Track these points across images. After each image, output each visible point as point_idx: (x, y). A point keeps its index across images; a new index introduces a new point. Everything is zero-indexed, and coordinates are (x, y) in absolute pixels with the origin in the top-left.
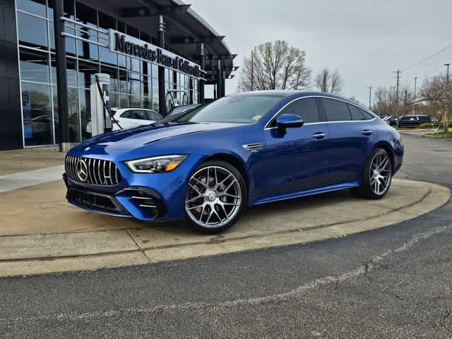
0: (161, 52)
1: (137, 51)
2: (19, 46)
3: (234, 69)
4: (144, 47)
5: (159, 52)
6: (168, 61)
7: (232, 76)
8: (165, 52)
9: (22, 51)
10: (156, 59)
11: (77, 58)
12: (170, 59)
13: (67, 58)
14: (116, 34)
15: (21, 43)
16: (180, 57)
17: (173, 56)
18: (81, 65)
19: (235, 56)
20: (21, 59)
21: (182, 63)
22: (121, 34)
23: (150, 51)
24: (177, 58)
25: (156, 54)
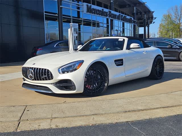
0: (111, 12)
1: (98, 12)
2: (44, 13)
3: (154, 19)
4: (101, 10)
5: (110, 12)
6: (114, 16)
7: (154, 23)
8: (113, 12)
9: (46, 16)
10: (108, 15)
11: (72, 18)
12: (116, 15)
13: (63, 17)
14: (87, 5)
15: (46, 12)
16: (121, 14)
17: (117, 14)
18: (74, 20)
19: (153, 12)
20: (45, 19)
21: (122, 17)
22: (89, 5)
23: (105, 12)
24: (120, 15)
25: (108, 13)
